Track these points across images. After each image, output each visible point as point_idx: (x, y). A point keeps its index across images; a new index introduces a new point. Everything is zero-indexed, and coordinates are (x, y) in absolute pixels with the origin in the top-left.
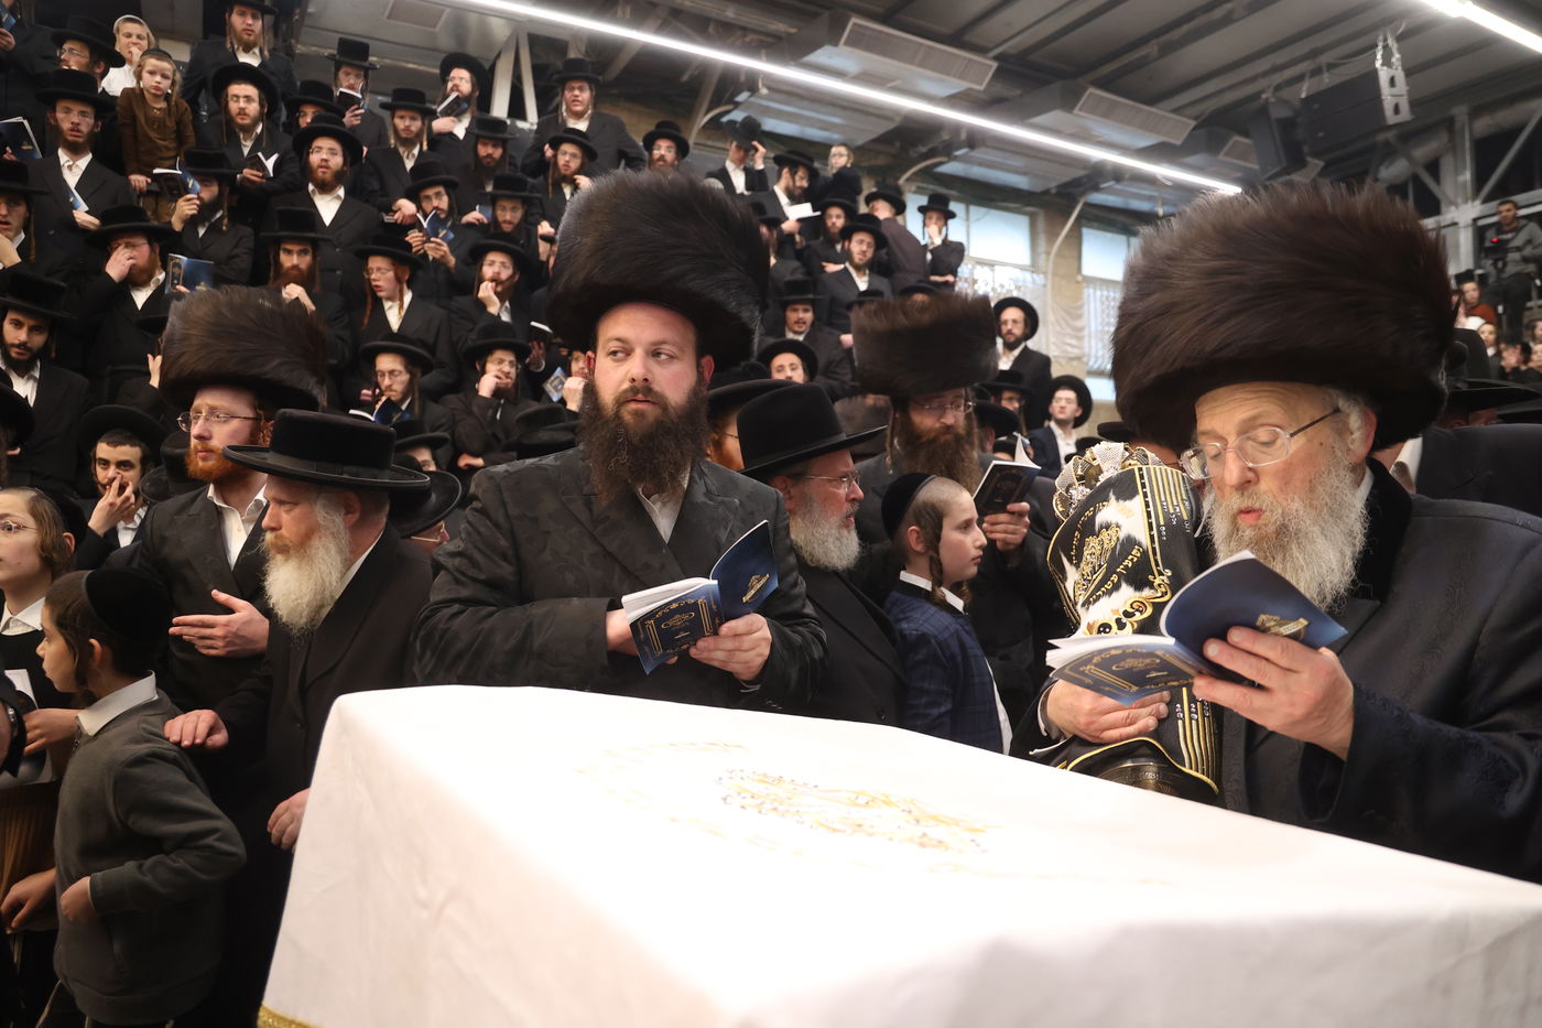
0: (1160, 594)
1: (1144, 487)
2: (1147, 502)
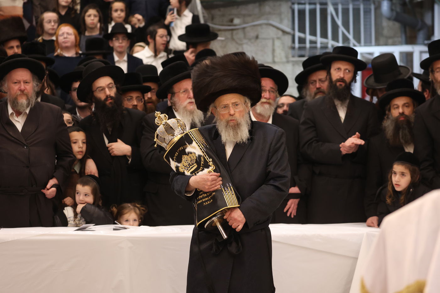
0: (213, 167)
1: (193, 138)
2: (196, 142)
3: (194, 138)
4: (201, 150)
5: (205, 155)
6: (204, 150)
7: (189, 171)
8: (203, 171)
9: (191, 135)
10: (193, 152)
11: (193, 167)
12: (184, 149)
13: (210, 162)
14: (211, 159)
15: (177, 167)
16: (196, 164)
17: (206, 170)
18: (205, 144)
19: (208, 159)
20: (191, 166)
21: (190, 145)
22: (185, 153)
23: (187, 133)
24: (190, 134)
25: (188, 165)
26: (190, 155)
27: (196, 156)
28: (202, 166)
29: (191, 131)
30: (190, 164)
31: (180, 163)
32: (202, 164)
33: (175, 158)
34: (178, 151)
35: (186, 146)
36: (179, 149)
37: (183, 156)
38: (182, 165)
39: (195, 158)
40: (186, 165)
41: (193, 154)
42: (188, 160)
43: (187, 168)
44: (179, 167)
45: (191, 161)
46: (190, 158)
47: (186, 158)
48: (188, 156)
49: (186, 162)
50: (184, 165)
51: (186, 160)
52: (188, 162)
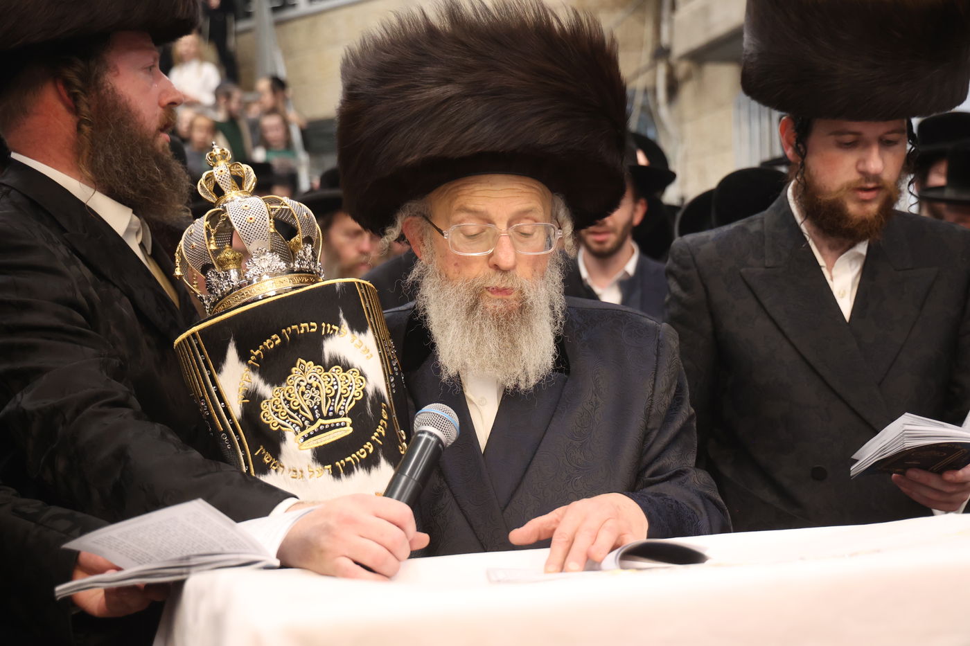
1: (369, 314)
7: (305, 439)
10: (356, 365)
11: (331, 428)
12: (318, 337)
15: (253, 401)
16: (349, 420)
20: (322, 417)
22: (316, 356)
25: (312, 410)
26: (336, 372)
27: (364, 391)
28: (374, 443)
30: (319, 407)
31: (272, 385)
32: (376, 434)
33: (257, 353)
34: (288, 332)
35: (331, 329)
36: (294, 327)
37: (301, 363)
38: (282, 398)
39: (354, 396)
40: (299, 405)
41: (355, 373)
42: (317, 388)
43: (303, 422)
44: (264, 402)
45: (331, 398)
46: (331, 384)
47: (310, 378)
48: (327, 373)
49: (303, 393)
50: (289, 402)
51: (308, 384)
52: (317, 396)
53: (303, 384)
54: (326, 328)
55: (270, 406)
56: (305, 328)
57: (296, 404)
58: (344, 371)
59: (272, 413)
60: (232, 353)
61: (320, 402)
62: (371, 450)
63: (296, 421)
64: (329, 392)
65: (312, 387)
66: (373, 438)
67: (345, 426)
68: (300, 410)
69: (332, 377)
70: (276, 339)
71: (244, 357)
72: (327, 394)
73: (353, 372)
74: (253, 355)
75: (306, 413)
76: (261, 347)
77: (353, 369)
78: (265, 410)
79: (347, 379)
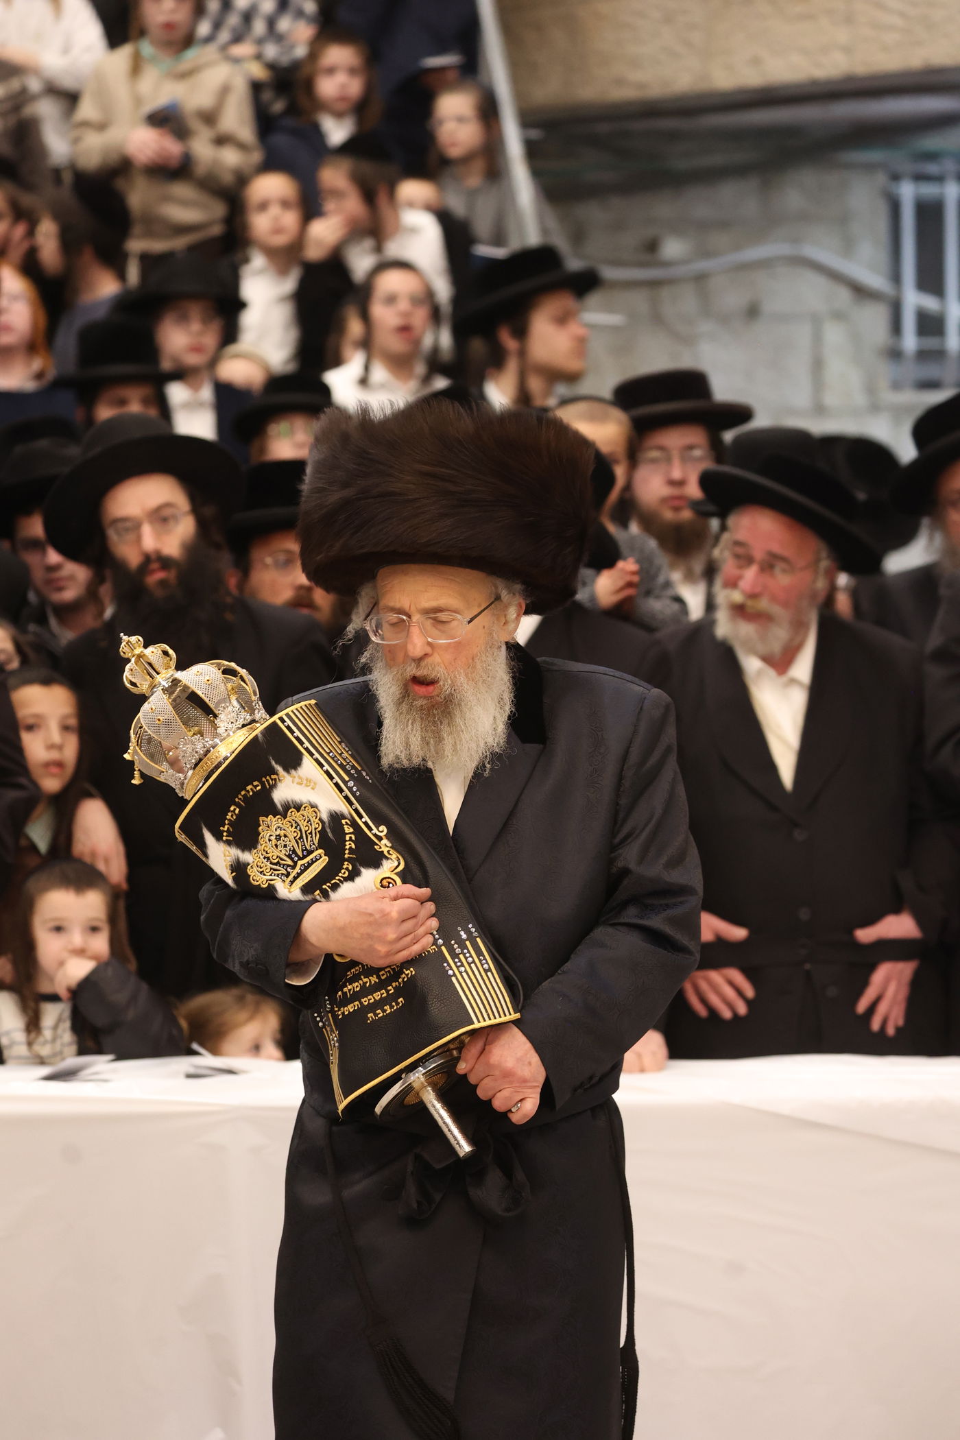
0: (396, 864)
1: (301, 743)
2: (317, 761)
3: (307, 744)
4: (341, 791)
5: (356, 811)
6: (350, 789)
8: (358, 880)
9: (292, 732)
10: (304, 801)
11: (310, 865)
12: (266, 793)
13: (380, 839)
14: (382, 828)
15: (239, 869)
16: (321, 851)
17: (369, 877)
18: (353, 767)
19: (370, 829)
20: (300, 859)
21: (293, 772)
22: (271, 809)
23: (274, 723)
24: (288, 728)
25: (289, 856)
26: (293, 815)
27: (320, 820)
28: (349, 860)
29: (287, 715)
30: (294, 851)
31: (250, 851)
32: (347, 852)
33: (226, 829)
34: (240, 799)
35: (272, 780)
36: (243, 793)
37: (263, 821)
38: (262, 857)
39: (316, 829)
40: (277, 857)
41: (307, 808)
42: (285, 836)
43: (286, 870)
44: (249, 867)
45: (300, 839)
46: (294, 827)
47: (276, 830)
48: (286, 820)
49: (276, 846)
50: (268, 858)
51: (276, 836)
52: (288, 843)
53: (273, 838)
54: (268, 781)
55: (255, 869)
56: (251, 789)
57: (274, 857)
58: (298, 811)
59: (259, 874)
60: (209, 838)
61: (293, 846)
62: (350, 868)
63: (280, 872)
64: (295, 834)
65: (281, 837)
66: (346, 856)
67: (321, 857)
68: (280, 861)
69: (292, 821)
70: (235, 809)
71: (218, 836)
72: (295, 838)
73: (305, 807)
74: (224, 831)
75: (285, 861)
76: (226, 821)
77: (304, 806)
78: (252, 874)
79: (304, 816)
